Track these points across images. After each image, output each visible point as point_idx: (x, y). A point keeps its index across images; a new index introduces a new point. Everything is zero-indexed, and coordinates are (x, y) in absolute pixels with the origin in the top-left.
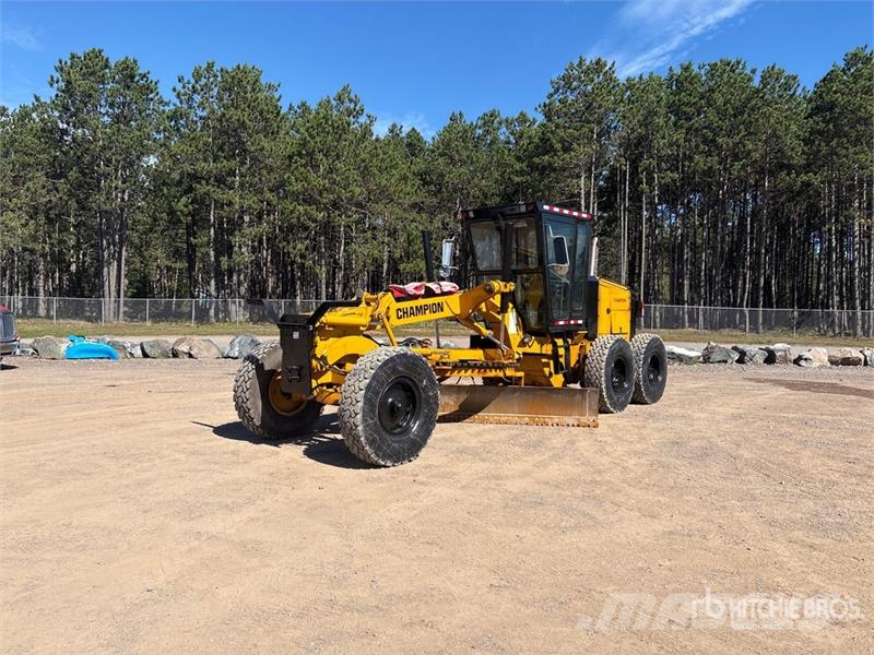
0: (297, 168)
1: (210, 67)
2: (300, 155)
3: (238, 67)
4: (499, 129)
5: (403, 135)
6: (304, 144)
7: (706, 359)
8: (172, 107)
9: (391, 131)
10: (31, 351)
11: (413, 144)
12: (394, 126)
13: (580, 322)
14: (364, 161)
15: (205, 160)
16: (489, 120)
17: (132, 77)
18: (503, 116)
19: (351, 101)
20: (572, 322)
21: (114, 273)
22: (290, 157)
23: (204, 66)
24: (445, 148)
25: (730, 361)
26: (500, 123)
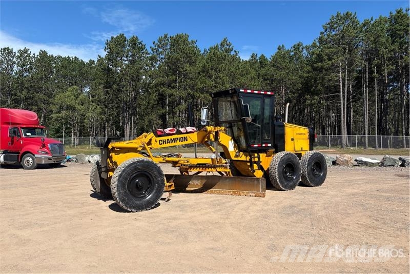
0: (201, 78)
1: (166, 36)
2: (203, 72)
3: (178, 35)
4: (302, 51)
5: (258, 58)
6: (204, 66)
7: (382, 164)
8: (151, 55)
9: (252, 57)
10: (75, 160)
11: (263, 62)
12: (253, 54)
13: (270, 145)
14: (232, 72)
15: (163, 77)
16: (297, 47)
17: (135, 44)
18: (304, 45)
19: (227, 45)
20: (264, 145)
21: (128, 127)
22: (199, 73)
23: (163, 36)
24: (275, 63)
25: (396, 165)
26: (302, 49)
